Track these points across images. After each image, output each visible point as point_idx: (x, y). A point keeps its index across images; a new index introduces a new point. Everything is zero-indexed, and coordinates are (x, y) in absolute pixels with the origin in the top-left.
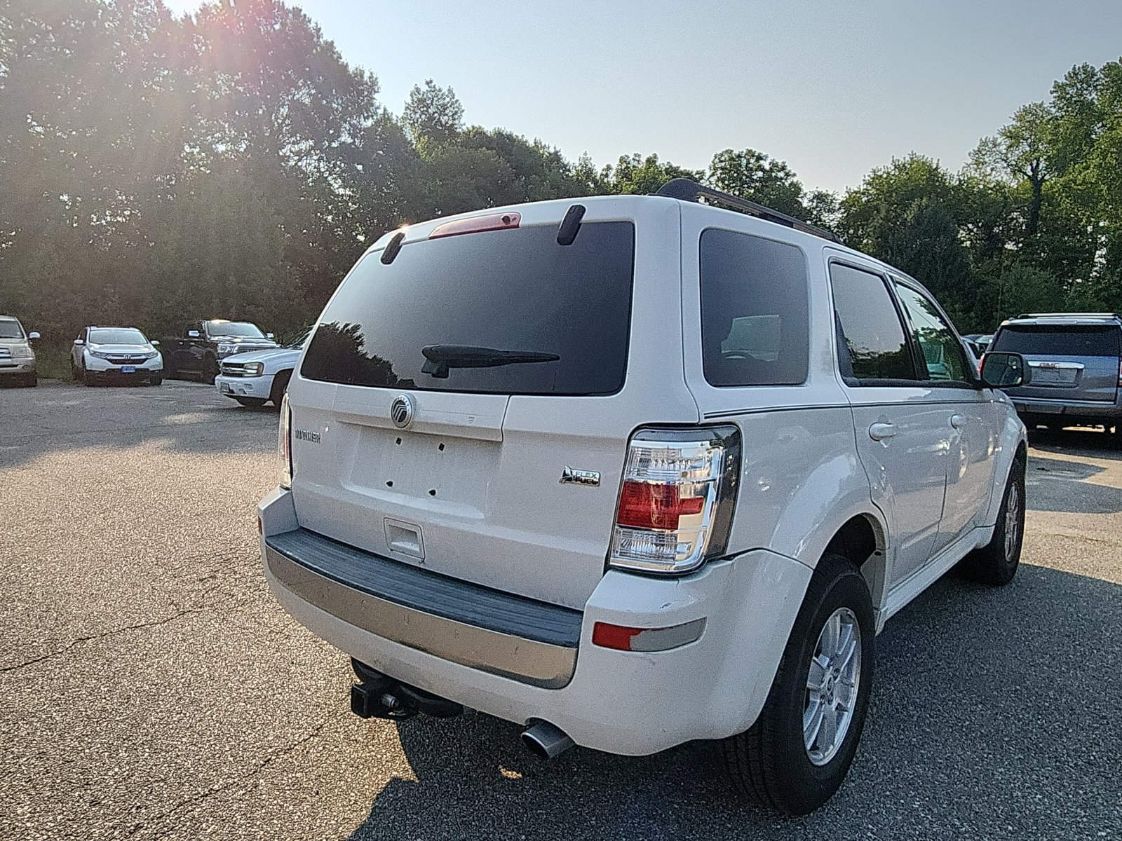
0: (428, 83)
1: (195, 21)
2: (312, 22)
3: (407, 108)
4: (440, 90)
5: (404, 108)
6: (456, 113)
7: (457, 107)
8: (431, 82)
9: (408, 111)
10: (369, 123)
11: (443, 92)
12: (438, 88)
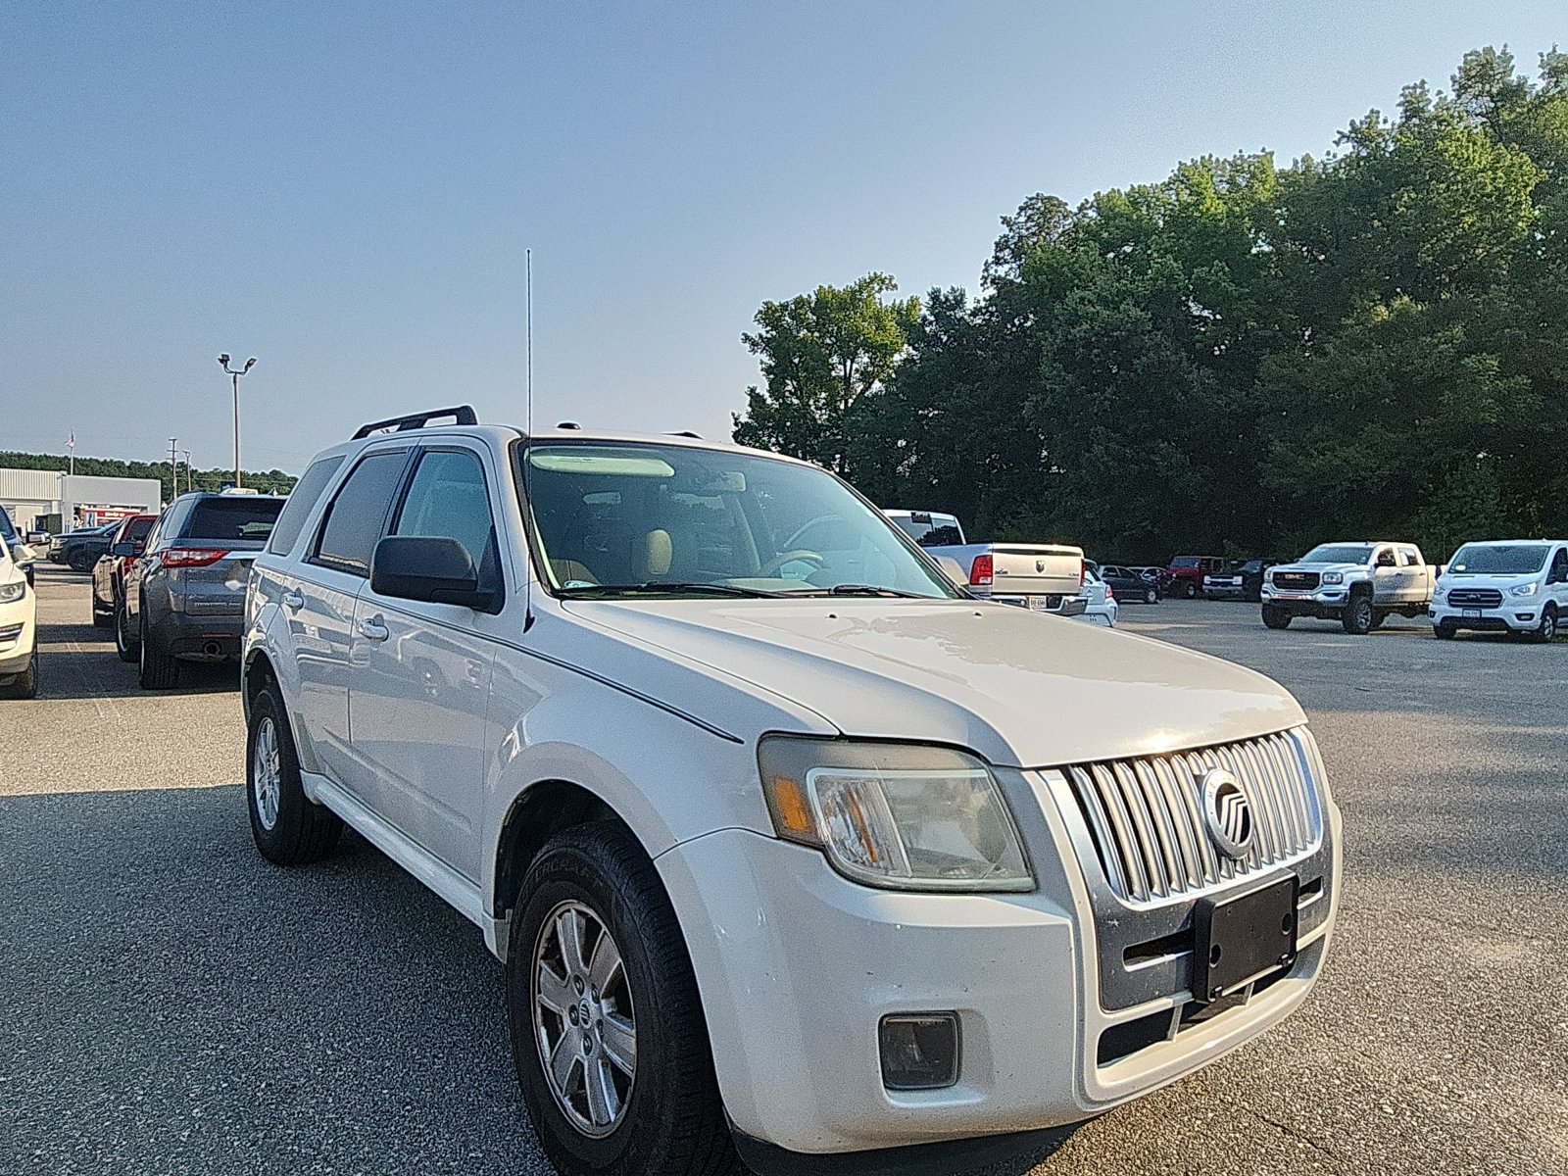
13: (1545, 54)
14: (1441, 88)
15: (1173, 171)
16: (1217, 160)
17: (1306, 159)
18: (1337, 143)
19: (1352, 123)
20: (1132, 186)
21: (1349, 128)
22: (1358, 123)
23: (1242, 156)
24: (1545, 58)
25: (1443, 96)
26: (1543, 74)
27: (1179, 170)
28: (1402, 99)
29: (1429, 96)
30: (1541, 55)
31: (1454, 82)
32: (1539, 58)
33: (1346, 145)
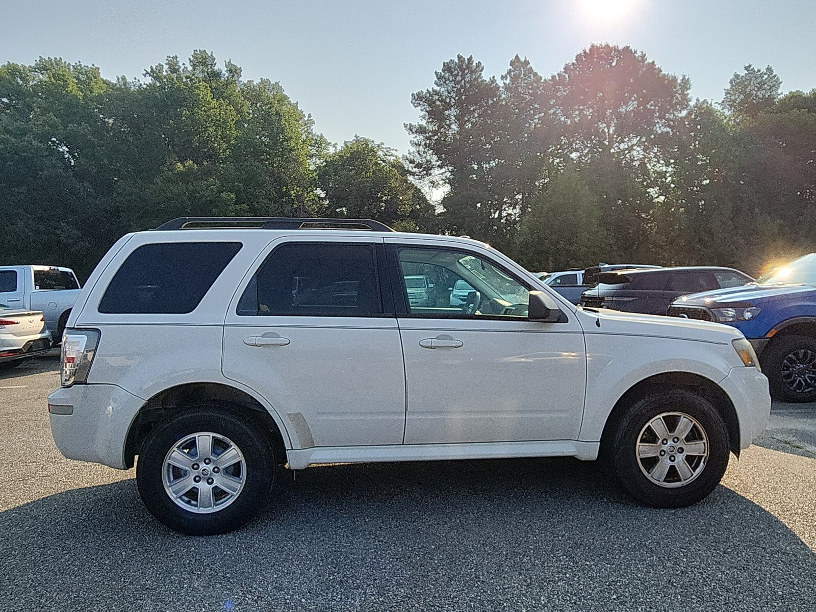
0: (746, 68)
1: (557, 78)
2: (638, 52)
3: (727, 94)
4: (759, 71)
5: (724, 94)
6: (774, 86)
7: (775, 81)
8: (750, 66)
9: (729, 95)
10: (684, 113)
11: (762, 71)
12: (756, 70)
13: (227, 62)
14: (185, 63)
15: (36, 61)
16: (65, 62)
17: (124, 78)
18: (145, 75)
19: (151, 67)
20: (8, 62)
21: (150, 69)
22: (154, 67)
23: (80, 65)
24: (227, 63)
25: (186, 66)
26: (227, 70)
27: (40, 61)
28: (167, 62)
29: (179, 64)
30: (225, 62)
31: (190, 62)
32: (224, 63)
33: (148, 77)
